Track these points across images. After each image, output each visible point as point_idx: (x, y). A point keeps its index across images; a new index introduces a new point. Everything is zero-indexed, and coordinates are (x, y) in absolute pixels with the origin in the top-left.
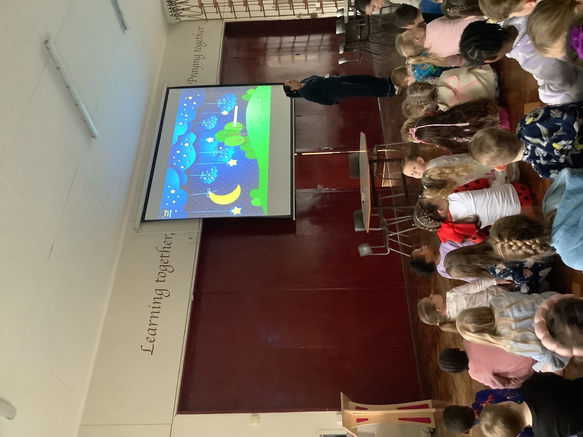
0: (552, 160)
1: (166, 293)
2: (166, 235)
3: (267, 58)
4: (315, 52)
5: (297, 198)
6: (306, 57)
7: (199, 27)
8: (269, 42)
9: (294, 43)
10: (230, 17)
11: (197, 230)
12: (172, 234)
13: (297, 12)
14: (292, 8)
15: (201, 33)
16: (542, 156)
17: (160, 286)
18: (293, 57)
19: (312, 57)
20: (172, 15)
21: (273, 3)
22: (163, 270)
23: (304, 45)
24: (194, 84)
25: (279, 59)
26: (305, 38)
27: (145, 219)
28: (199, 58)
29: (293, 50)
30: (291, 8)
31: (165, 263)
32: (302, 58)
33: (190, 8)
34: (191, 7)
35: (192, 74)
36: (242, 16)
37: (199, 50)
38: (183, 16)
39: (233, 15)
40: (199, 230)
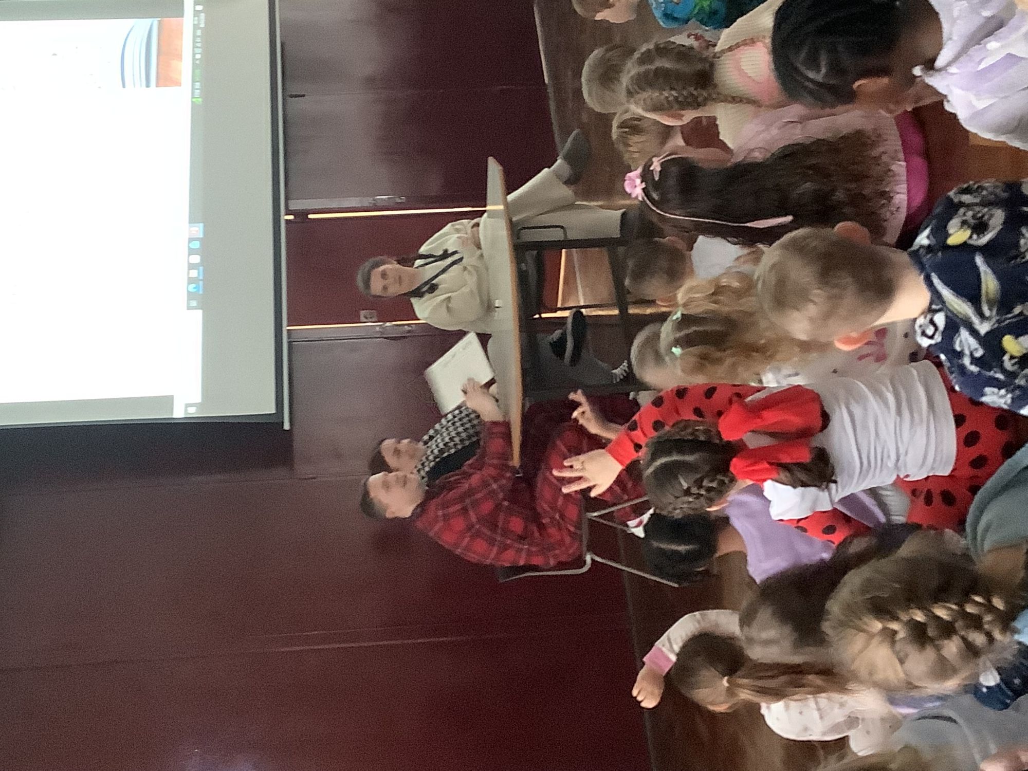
5: (294, 357)
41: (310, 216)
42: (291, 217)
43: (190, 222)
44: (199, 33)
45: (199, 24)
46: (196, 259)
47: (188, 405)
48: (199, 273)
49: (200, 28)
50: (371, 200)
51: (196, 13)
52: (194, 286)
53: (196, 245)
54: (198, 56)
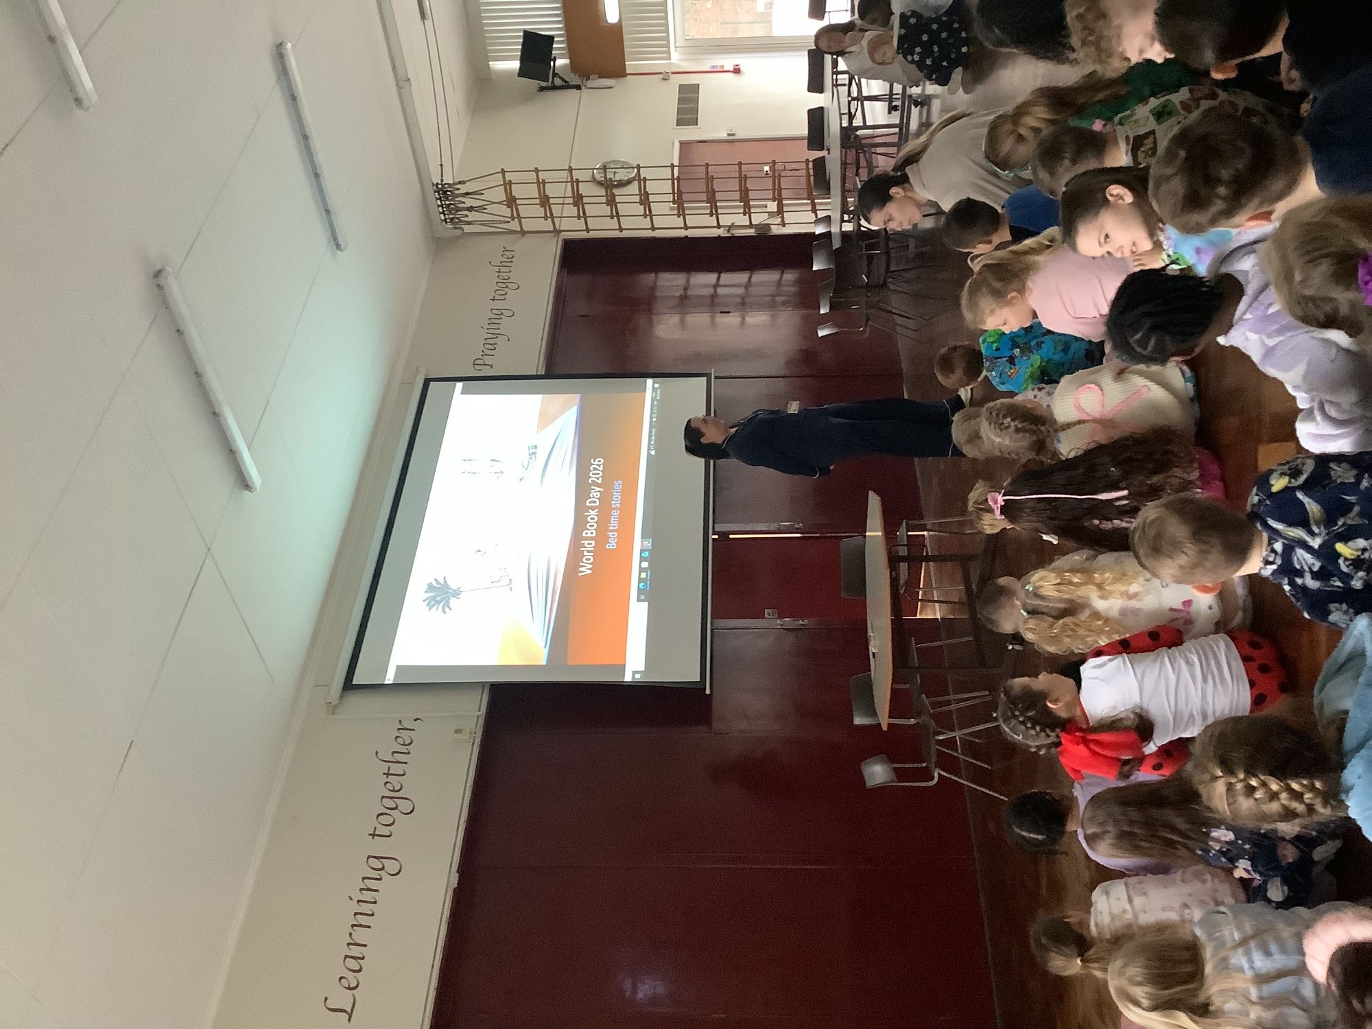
0: (1334, 581)
1: (391, 866)
2: (400, 721)
3: (655, 318)
4: (762, 307)
5: (715, 640)
6: (743, 319)
7: (504, 248)
8: (660, 283)
9: (716, 286)
10: (573, 228)
11: (474, 710)
12: (416, 720)
13: (726, 220)
14: (714, 211)
15: (508, 260)
16: (1310, 568)
17: (380, 847)
18: (713, 318)
19: (757, 319)
20: (445, 219)
21: (671, 200)
22: (389, 809)
23: (741, 291)
24: (486, 372)
25: (682, 321)
26: (742, 277)
27: (354, 682)
28: (502, 316)
29: (713, 303)
30: (712, 211)
31: (393, 791)
32: (733, 319)
33: (486, 207)
34: (486, 205)
35: (483, 351)
36: (602, 226)
37: (502, 297)
38: (469, 223)
39: (580, 224)
40: (479, 711)
41: (731, 536)
42: (716, 537)
43: (642, 538)
44: (656, 403)
45: (656, 397)
46: (645, 565)
47: (634, 673)
48: (647, 575)
49: (657, 400)
50: (776, 525)
51: (654, 389)
52: (643, 584)
53: (646, 554)
54: (654, 419)
